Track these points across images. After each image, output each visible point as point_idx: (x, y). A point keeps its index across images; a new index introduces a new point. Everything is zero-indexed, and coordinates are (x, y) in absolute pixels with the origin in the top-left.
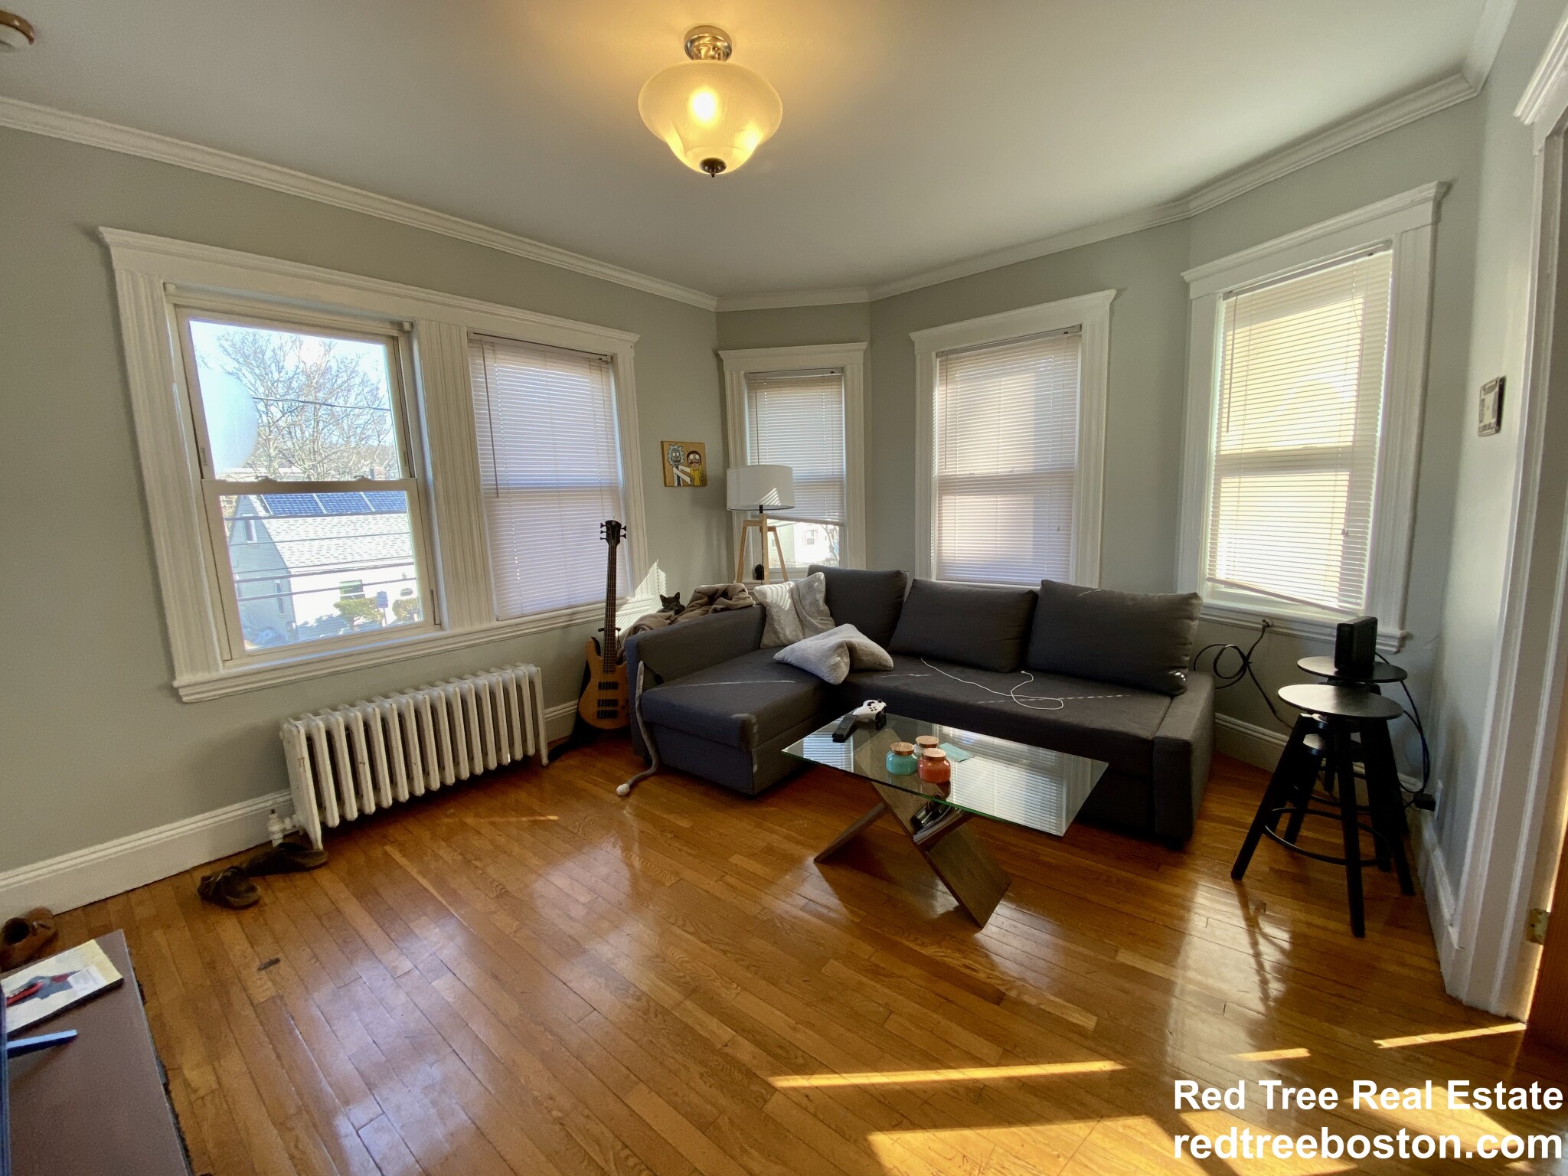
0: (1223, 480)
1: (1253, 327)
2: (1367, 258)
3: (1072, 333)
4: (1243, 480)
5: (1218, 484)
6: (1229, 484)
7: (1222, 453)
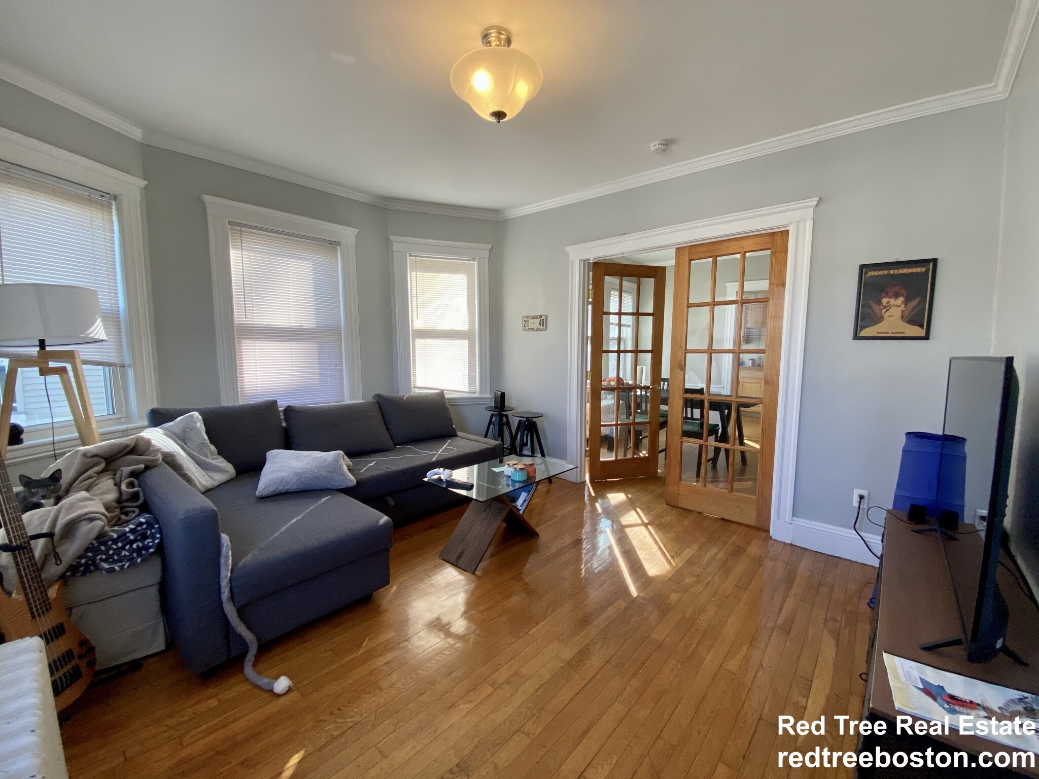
0: (416, 341)
1: (424, 274)
2: (467, 262)
3: (333, 244)
4: (426, 341)
5: (414, 342)
6: (420, 344)
7: (414, 328)
